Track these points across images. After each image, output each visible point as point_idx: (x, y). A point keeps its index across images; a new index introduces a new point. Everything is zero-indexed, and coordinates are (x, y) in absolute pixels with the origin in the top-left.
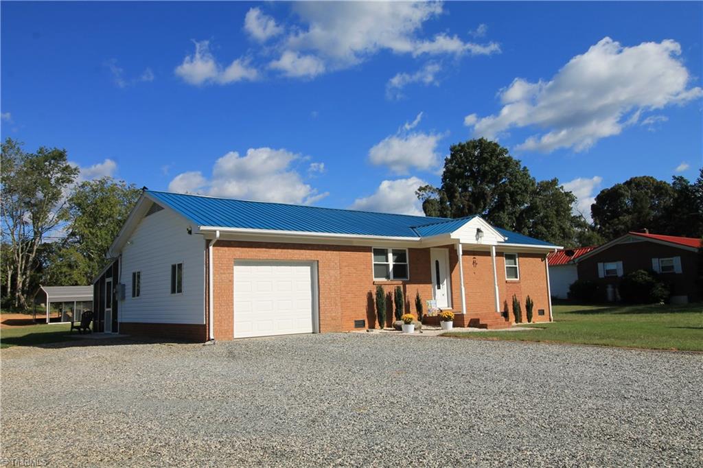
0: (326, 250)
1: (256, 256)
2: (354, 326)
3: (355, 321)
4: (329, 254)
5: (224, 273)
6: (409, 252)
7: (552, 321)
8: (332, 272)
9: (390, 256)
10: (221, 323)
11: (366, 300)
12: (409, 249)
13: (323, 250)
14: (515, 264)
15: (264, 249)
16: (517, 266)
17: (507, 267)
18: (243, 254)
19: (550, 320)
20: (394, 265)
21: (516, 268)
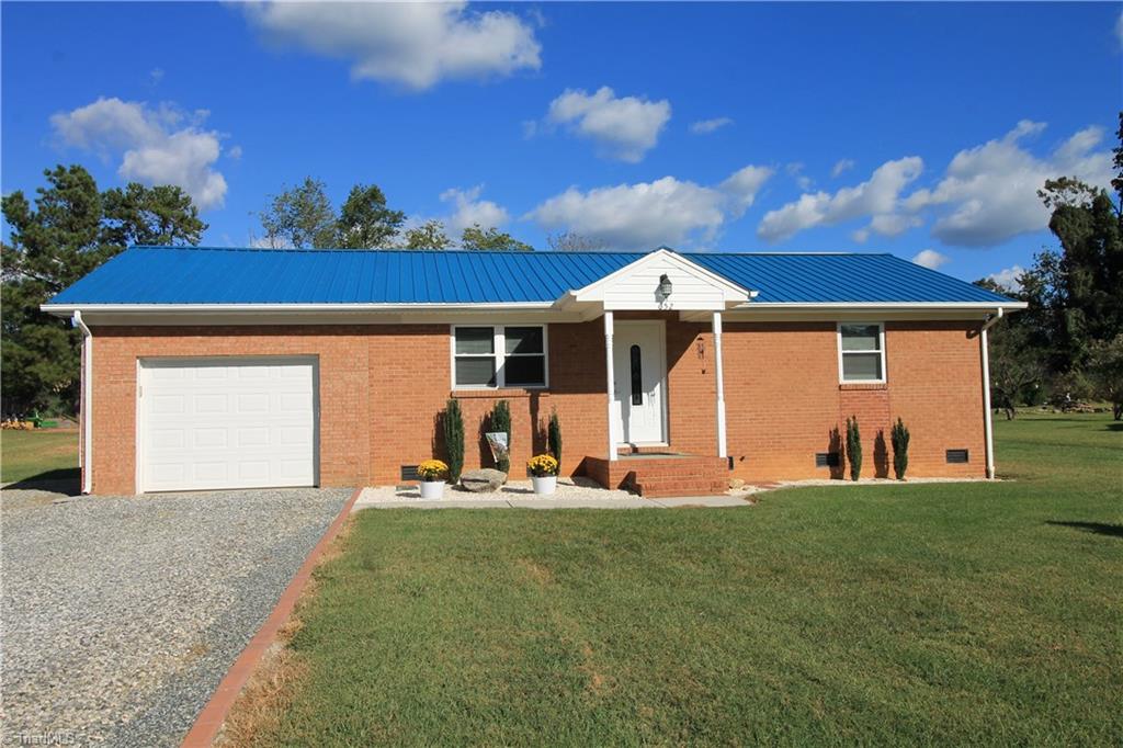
0: (337, 334)
1: (183, 351)
2: (400, 476)
3: (403, 467)
4: (345, 341)
5: (116, 383)
6: (550, 330)
7: (992, 479)
8: (352, 376)
9: (500, 340)
10: (108, 466)
11: (433, 428)
12: (552, 326)
13: (330, 335)
14: (878, 348)
15: (199, 338)
16: (882, 351)
17: (844, 355)
18: (155, 349)
19: (988, 476)
20: (508, 359)
21: (880, 354)
